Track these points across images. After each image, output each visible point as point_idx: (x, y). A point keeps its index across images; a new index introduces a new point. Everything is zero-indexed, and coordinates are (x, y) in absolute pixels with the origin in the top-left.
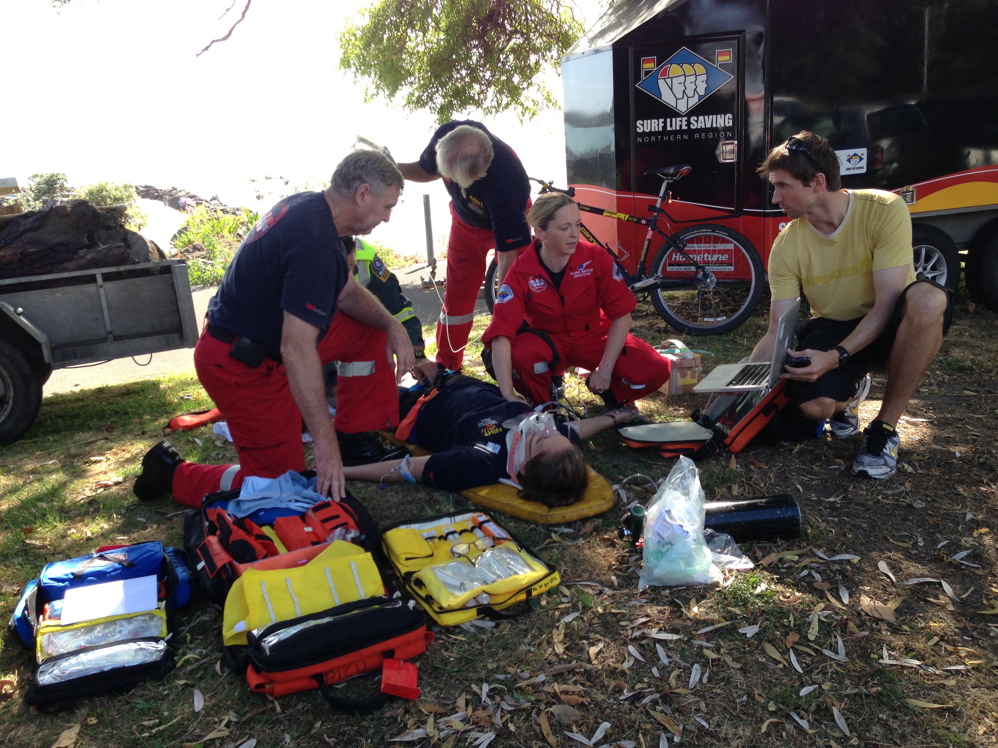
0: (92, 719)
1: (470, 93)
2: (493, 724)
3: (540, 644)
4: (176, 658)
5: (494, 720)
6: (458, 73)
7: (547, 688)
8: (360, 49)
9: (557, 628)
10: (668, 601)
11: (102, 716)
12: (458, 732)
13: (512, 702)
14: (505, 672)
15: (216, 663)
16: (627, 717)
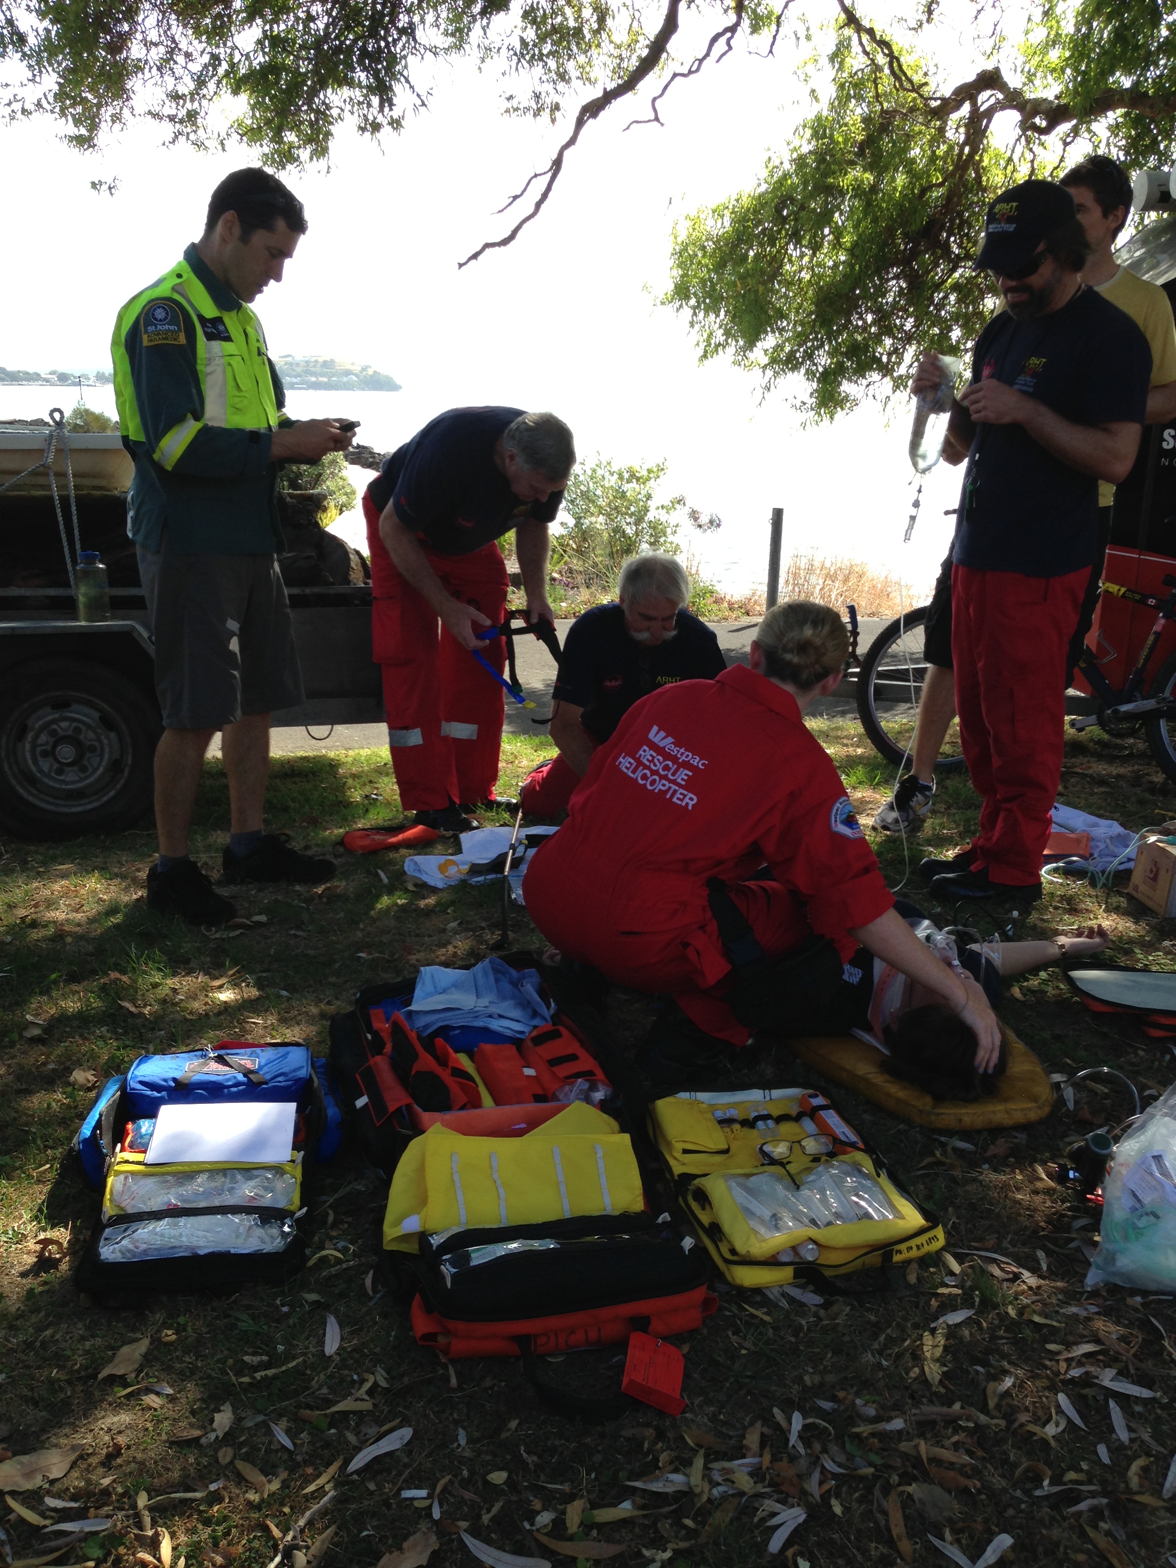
0: (170, 1332)
1: (874, 352)
2: (804, 1493)
3: (899, 1356)
4: (308, 1251)
5: (806, 1486)
6: (861, 318)
7: (904, 1446)
8: (709, 271)
9: (933, 1331)
10: (1138, 1319)
11: (185, 1330)
12: (742, 1494)
13: (841, 1458)
14: (834, 1399)
15: (367, 1273)
16: (1044, 1531)
